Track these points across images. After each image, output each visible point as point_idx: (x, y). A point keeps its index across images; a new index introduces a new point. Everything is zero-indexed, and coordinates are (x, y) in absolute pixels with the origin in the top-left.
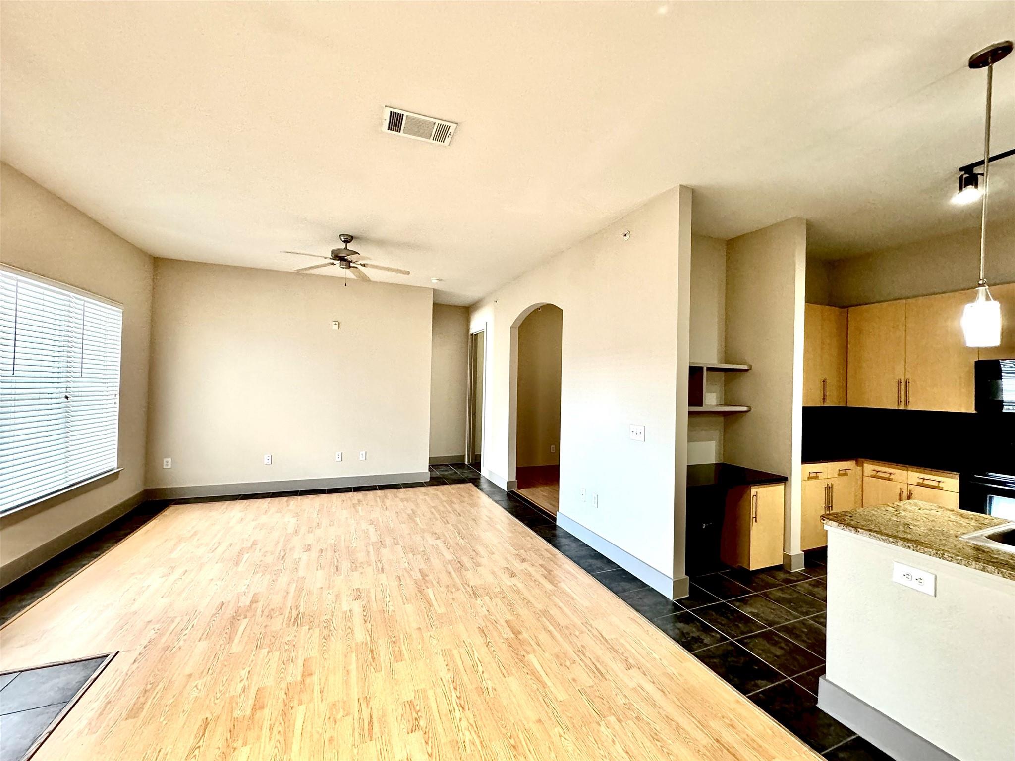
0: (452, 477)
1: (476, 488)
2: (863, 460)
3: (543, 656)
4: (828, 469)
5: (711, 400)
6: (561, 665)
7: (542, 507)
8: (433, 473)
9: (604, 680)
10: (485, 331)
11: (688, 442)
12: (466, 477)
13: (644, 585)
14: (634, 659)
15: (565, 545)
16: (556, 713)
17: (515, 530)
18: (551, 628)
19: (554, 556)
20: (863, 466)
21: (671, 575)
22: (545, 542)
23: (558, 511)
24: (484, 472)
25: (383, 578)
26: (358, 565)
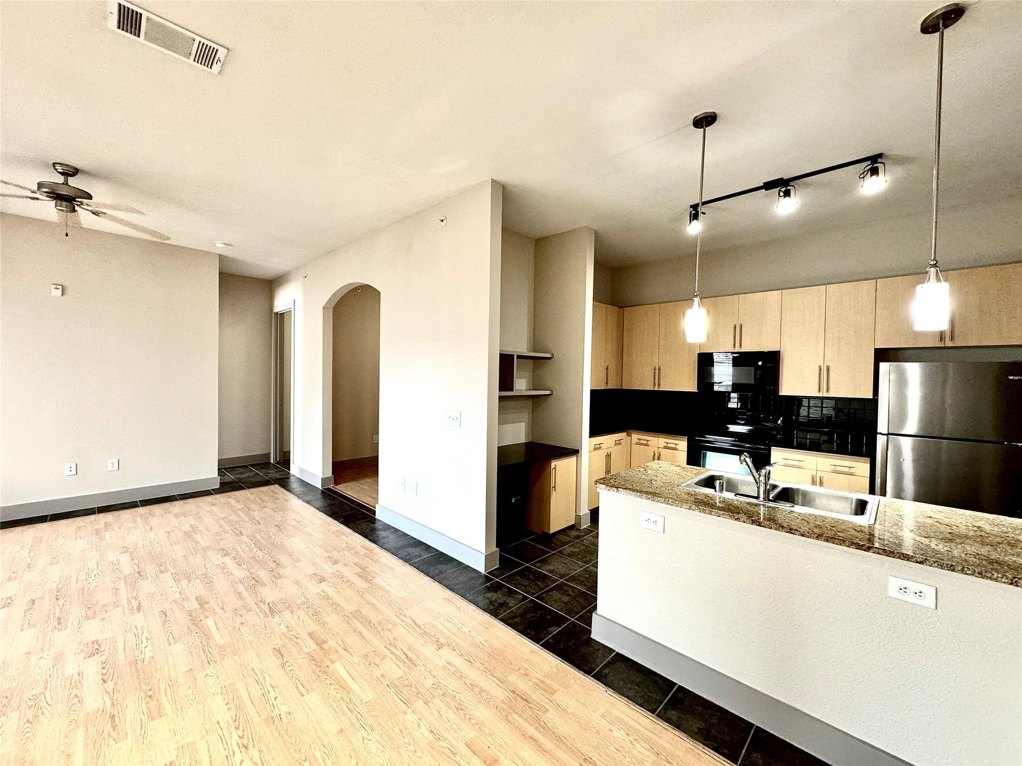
0: (252, 479)
1: (283, 490)
2: (631, 431)
3: (351, 661)
4: (607, 440)
5: (521, 385)
6: (370, 664)
7: (361, 501)
8: (226, 477)
9: (413, 666)
10: (293, 310)
11: (499, 424)
12: (270, 478)
13: (460, 564)
14: (446, 637)
15: (384, 537)
16: (360, 716)
17: (328, 530)
18: (361, 628)
19: (371, 551)
20: (631, 436)
21: (483, 550)
22: (362, 538)
23: (378, 503)
24: (294, 470)
25: (139, 619)
26: (98, 609)
